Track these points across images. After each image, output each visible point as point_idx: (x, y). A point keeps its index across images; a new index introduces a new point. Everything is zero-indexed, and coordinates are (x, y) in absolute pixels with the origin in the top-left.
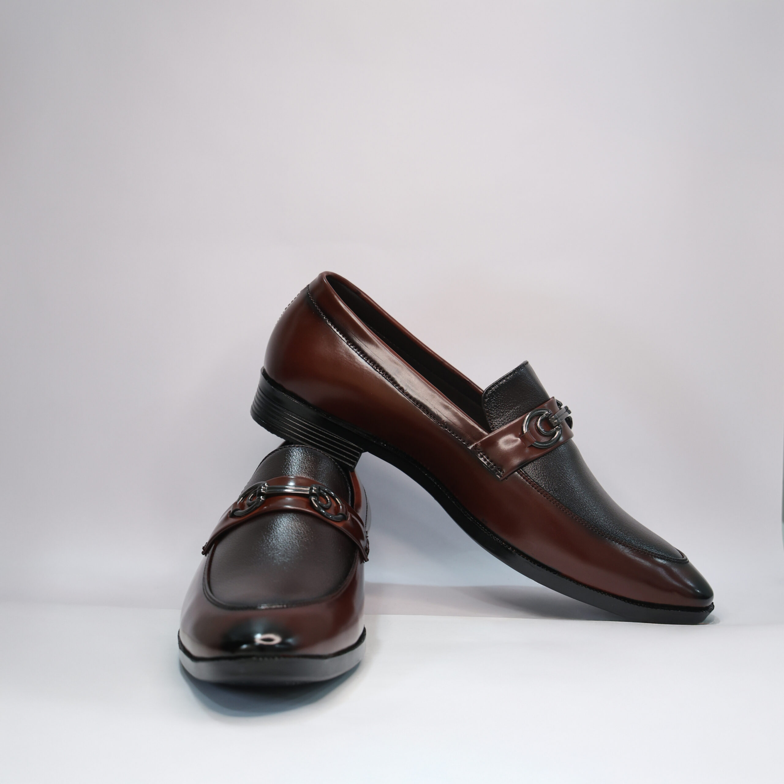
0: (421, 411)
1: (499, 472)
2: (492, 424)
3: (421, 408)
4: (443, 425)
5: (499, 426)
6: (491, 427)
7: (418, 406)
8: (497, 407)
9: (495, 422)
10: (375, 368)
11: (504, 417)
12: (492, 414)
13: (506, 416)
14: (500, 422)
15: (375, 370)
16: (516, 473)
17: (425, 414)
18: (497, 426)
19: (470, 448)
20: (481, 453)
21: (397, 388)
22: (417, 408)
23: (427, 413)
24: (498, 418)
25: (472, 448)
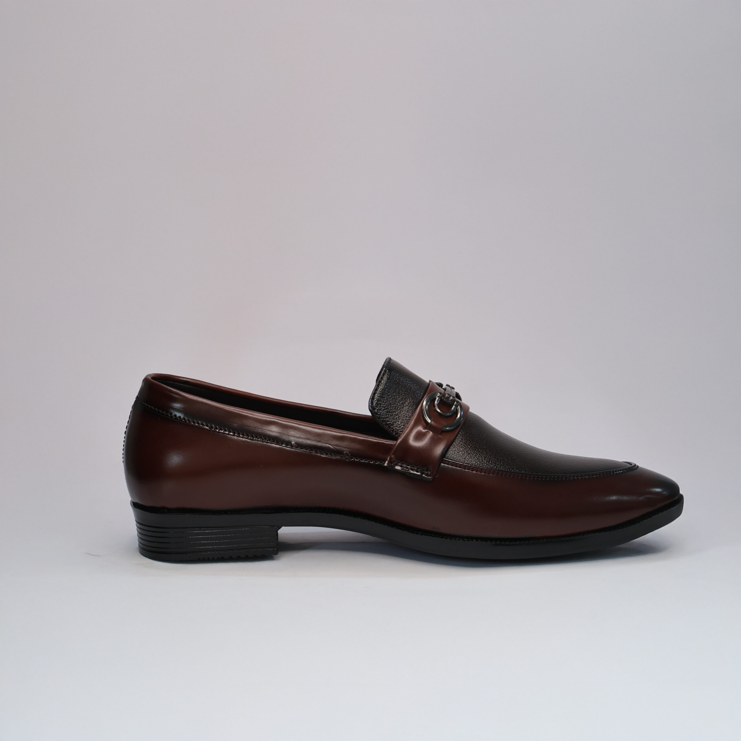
0: (319, 455)
1: (426, 472)
2: (393, 431)
3: (318, 452)
4: (347, 457)
5: (401, 429)
6: (394, 434)
7: (314, 452)
8: (390, 412)
9: (395, 427)
10: (252, 438)
11: (401, 418)
12: (388, 421)
13: (402, 416)
14: (400, 425)
15: (252, 440)
16: (442, 464)
17: (325, 456)
18: (399, 429)
19: (386, 465)
20: (399, 464)
21: (284, 445)
22: (313, 454)
23: (326, 454)
24: (396, 422)
25: (388, 464)
